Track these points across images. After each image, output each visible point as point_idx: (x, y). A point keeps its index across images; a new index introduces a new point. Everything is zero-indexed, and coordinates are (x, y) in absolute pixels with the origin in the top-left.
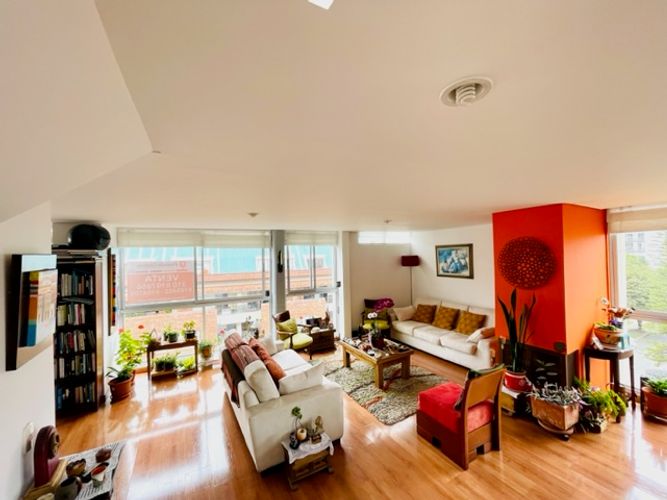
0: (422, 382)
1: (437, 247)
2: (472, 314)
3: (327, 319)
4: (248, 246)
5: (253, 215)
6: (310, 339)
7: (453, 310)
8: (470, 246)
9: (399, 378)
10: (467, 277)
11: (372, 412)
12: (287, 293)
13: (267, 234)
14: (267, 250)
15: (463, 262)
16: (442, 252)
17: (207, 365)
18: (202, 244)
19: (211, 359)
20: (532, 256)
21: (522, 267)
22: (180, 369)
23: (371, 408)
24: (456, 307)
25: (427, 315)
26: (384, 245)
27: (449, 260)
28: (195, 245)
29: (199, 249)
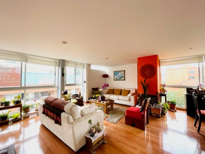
0: (117, 110)
1: (114, 72)
2: (126, 90)
3: (80, 94)
4: (49, 65)
5: (65, 43)
6: (76, 101)
7: (120, 89)
8: (124, 71)
9: (110, 110)
10: (123, 80)
11: (108, 121)
12: (65, 85)
13: (58, 61)
14: (57, 68)
15: (122, 76)
16: (116, 73)
17: (27, 116)
18: (26, 61)
19: (29, 113)
20: (149, 69)
21: (146, 73)
22: (10, 119)
23: (107, 119)
24: (121, 89)
25: (112, 92)
26: (98, 70)
27: (118, 75)
28: (22, 61)
29: (24, 63)
